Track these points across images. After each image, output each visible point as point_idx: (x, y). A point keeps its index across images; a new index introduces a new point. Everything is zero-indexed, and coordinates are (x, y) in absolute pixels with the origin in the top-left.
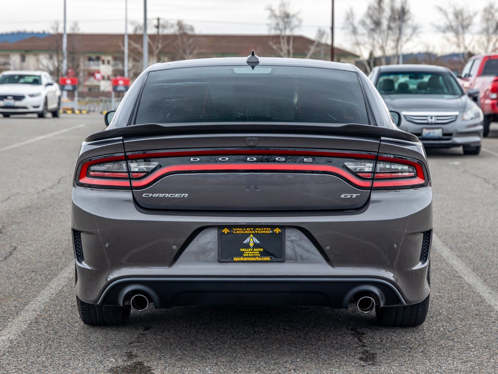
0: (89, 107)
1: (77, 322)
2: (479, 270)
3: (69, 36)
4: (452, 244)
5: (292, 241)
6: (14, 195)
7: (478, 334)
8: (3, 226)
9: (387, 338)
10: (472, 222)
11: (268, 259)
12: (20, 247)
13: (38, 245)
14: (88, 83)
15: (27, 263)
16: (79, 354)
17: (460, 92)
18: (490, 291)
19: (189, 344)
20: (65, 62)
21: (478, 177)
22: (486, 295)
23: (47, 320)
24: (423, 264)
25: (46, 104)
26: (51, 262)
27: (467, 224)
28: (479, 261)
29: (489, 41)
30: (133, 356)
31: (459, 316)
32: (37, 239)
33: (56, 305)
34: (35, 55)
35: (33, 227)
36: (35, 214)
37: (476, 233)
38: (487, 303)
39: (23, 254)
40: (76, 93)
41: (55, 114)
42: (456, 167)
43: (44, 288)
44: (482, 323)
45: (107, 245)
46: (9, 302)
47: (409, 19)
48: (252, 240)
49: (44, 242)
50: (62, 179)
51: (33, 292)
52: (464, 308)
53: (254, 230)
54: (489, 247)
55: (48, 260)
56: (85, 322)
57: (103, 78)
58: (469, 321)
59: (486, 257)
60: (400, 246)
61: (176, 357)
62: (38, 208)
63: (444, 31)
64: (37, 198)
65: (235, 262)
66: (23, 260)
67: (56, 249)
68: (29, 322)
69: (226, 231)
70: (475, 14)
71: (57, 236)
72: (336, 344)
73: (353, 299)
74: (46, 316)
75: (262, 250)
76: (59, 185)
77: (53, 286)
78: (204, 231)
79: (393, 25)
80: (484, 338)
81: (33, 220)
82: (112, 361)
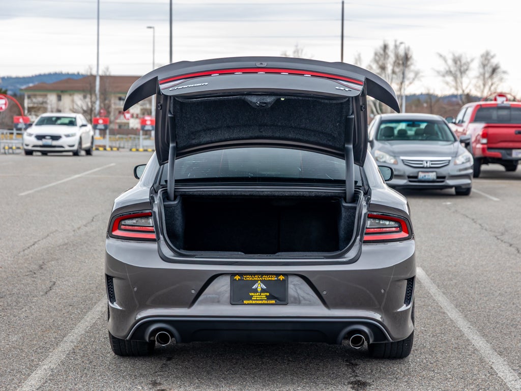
0: (119, 144)
1: (109, 353)
2: (461, 307)
3: (101, 77)
4: (440, 282)
5: (294, 285)
6: (53, 233)
7: (456, 366)
8: (43, 263)
9: (377, 369)
10: (459, 261)
11: (273, 302)
12: (59, 282)
13: (74, 280)
14: (118, 121)
15: (65, 298)
16: (110, 381)
17: (452, 139)
18: (469, 326)
19: (205, 374)
20: (98, 103)
21: (467, 217)
22: (466, 330)
23: (83, 351)
24: (407, 306)
25: (80, 143)
26: (86, 296)
27: (453, 263)
28: (462, 298)
29: (484, 85)
30: (157, 384)
31: (441, 349)
32: (74, 274)
33: (90, 337)
34: (70, 95)
35: (70, 264)
36: (71, 251)
37: (461, 272)
38: (466, 337)
39: (61, 289)
40: (108, 131)
41: (88, 152)
42: (448, 207)
43: (80, 321)
44: (460, 355)
45: (135, 289)
46: (49, 334)
47: (412, 64)
48: (259, 286)
49: (80, 278)
50: (95, 217)
51: (70, 325)
52: (445, 342)
53: (261, 277)
54: (472, 284)
55: (83, 295)
56: (116, 353)
57: (132, 116)
58: (448, 353)
59: (469, 294)
60: (387, 290)
61: (194, 385)
62: (74, 245)
63: (444, 76)
64: (73, 236)
65: (245, 304)
66: (61, 294)
67: (90, 284)
68: (67, 352)
69: (237, 278)
70: (472, 60)
71: (91, 272)
72: (332, 374)
73: (346, 336)
74: (82, 347)
75: (268, 294)
76: (92, 223)
77: (88, 319)
78: (218, 278)
79: (397, 70)
80: (461, 369)
81: (69, 257)
82: (139, 389)
